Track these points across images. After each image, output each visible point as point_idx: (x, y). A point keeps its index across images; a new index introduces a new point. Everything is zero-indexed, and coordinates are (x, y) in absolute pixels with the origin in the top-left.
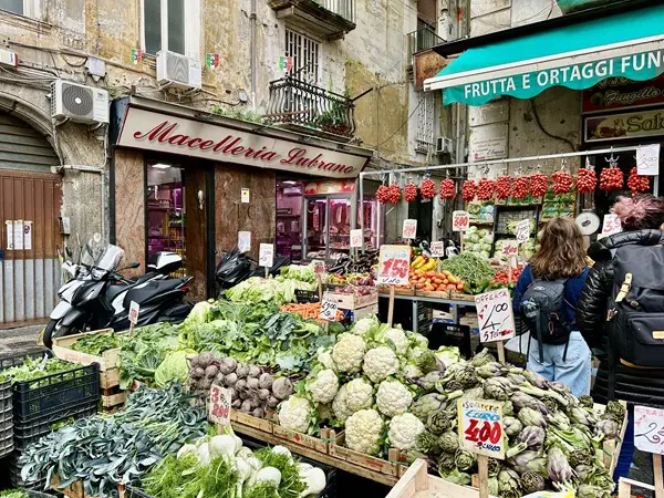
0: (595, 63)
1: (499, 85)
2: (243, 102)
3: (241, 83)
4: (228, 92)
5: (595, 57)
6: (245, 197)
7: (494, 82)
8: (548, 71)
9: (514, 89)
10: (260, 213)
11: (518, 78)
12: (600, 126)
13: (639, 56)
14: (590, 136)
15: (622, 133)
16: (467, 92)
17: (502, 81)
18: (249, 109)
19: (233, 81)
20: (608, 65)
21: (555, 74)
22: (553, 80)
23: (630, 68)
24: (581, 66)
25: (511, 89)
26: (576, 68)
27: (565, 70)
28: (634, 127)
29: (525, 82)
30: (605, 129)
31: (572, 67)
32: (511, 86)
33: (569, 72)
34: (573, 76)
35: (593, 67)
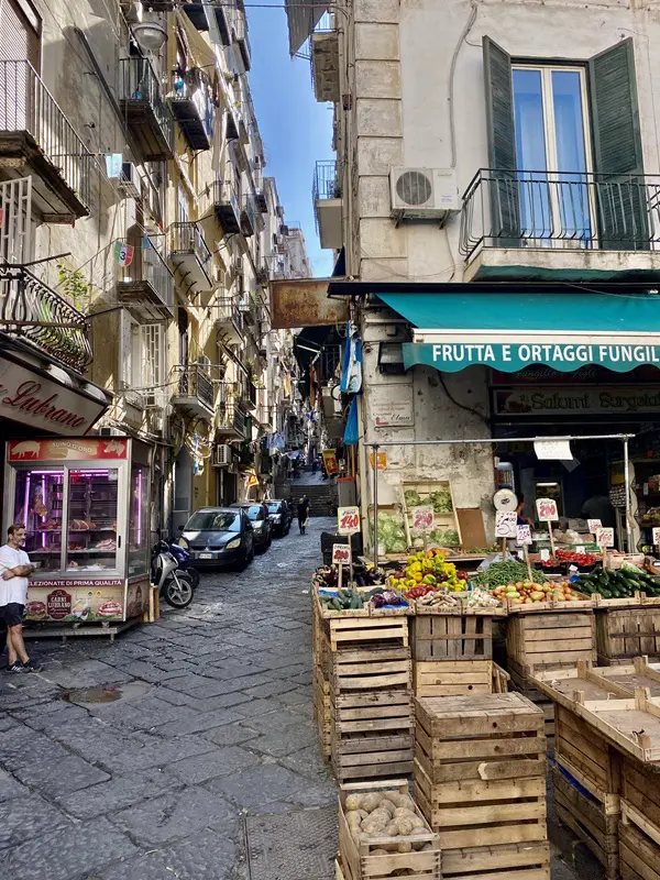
0: (576, 346)
1: (475, 351)
7: (470, 348)
8: (530, 346)
9: (493, 359)
11: (497, 348)
12: (510, 399)
13: (614, 348)
14: (500, 410)
15: (528, 409)
16: (435, 353)
17: (480, 348)
20: (587, 351)
21: (537, 350)
22: (536, 356)
24: (562, 347)
25: (489, 358)
26: (557, 348)
27: (547, 348)
28: (538, 405)
29: (505, 353)
30: (513, 404)
31: (553, 346)
32: (490, 355)
33: (551, 351)
34: (555, 356)
35: (574, 350)
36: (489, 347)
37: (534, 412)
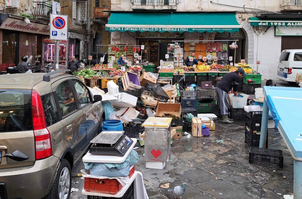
0: (135, 28)
1: (117, 29)
2: (26, 10)
3: (25, 3)
4: (22, 7)
5: (135, 27)
6: (27, 44)
7: (116, 28)
10: (31, 49)
11: (121, 28)
12: (140, 35)
13: (141, 28)
14: (138, 37)
15: (144, 37)
16: (110, 29)
17: (118, 28)
18: (27, 12)
19: (23, 3)
20: (137, 29)
22: (128, 29)
23: (140, 30)
24: (132, 28)
27: (130, 28)
28: (146, 36)
29: (122, 29)
30: (141, 36)
31: (131, 28)
32: (120, 29)
33: (130, 29)
34: (131, 29)
35: (134, 29)
36: (120, 28)
37: (146, 38)
